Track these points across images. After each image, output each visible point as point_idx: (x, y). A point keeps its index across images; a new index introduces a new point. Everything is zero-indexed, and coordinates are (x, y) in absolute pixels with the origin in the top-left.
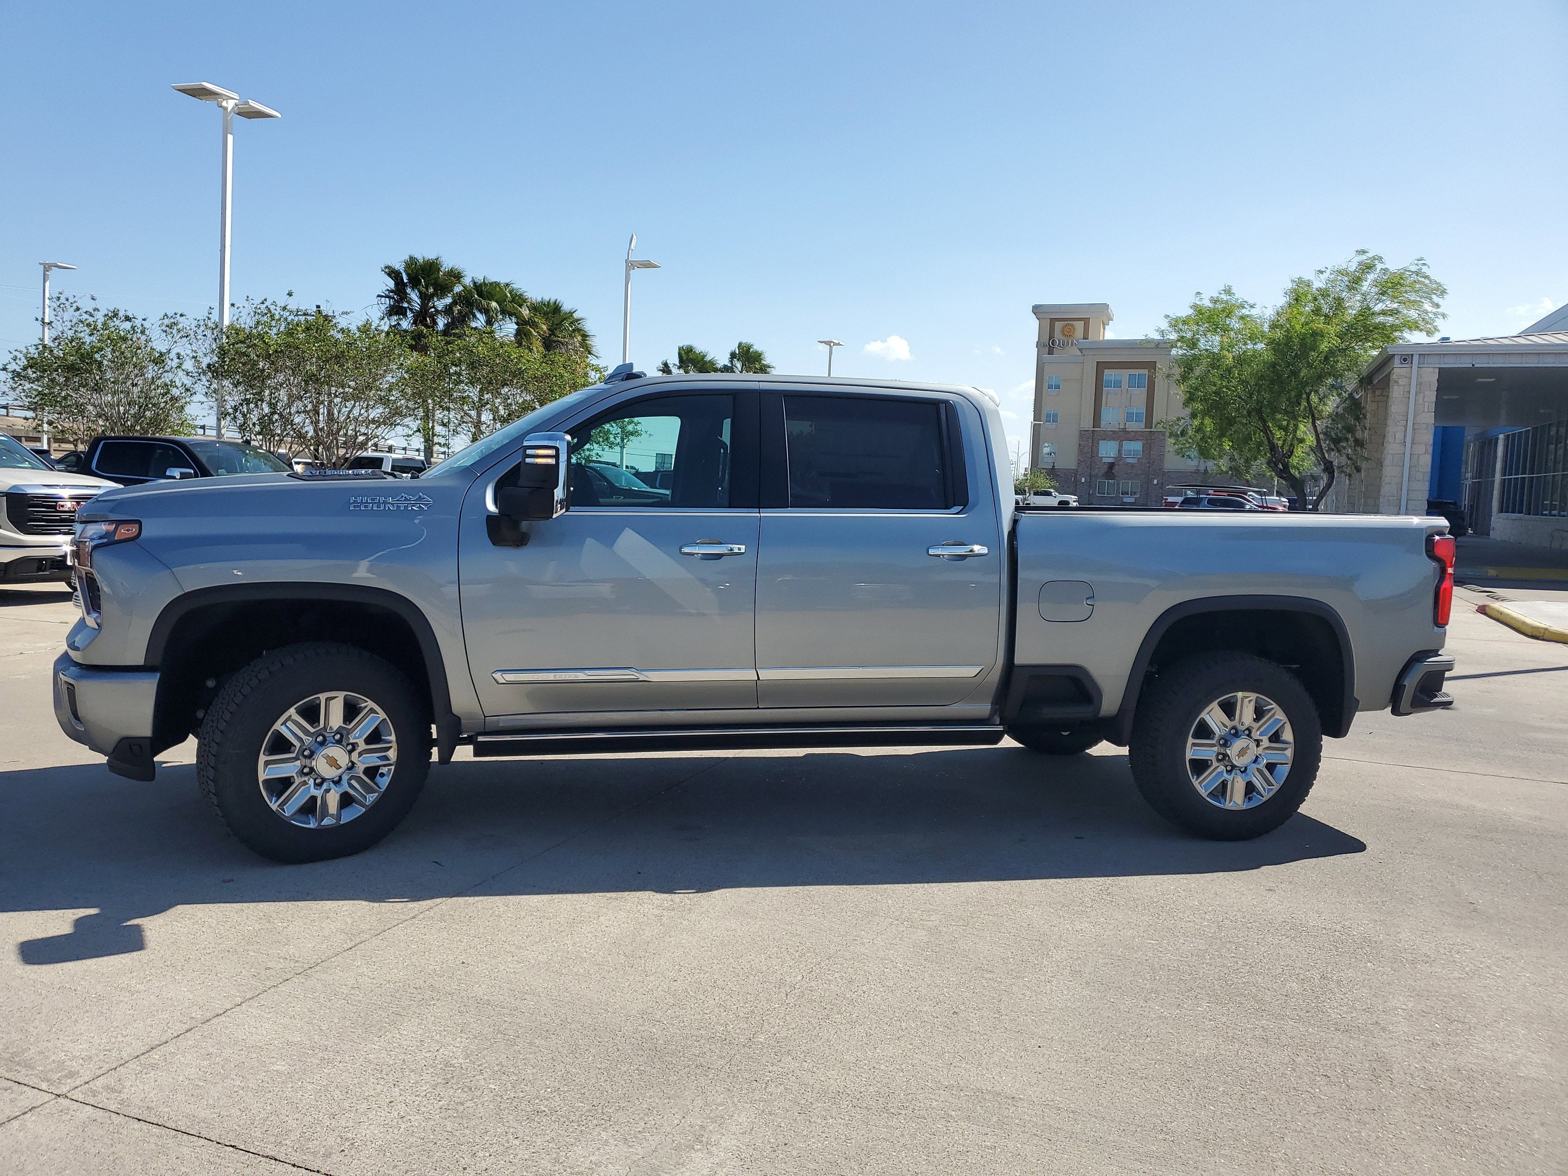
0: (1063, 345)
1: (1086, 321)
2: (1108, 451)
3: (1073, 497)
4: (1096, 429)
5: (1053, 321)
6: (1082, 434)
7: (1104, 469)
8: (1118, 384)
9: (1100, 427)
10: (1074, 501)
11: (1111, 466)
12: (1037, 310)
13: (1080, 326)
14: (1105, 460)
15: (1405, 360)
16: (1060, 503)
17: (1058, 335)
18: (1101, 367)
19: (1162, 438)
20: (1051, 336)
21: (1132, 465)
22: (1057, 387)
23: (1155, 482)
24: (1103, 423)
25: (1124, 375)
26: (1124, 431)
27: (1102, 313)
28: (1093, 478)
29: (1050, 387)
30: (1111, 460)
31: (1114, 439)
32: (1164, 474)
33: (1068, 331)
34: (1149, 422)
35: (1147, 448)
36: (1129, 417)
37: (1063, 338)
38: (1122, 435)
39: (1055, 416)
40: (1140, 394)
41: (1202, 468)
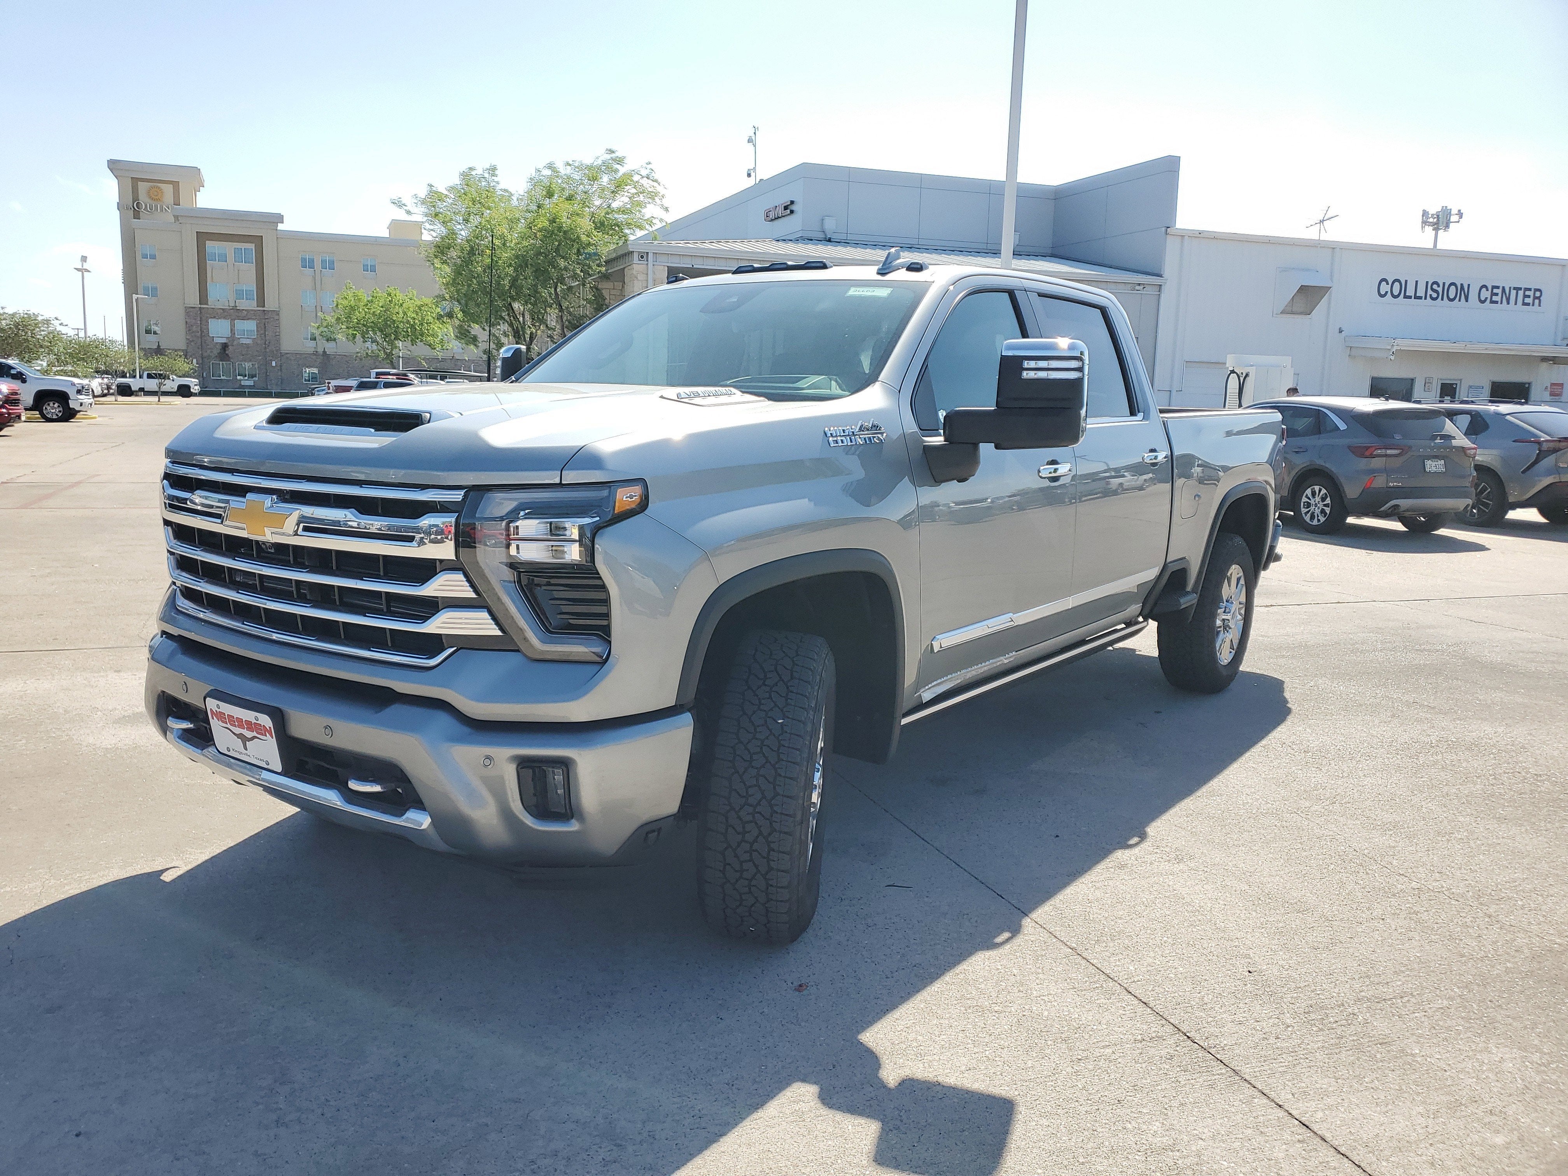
0: (151, 210)
1: (176, 185)
2: (219, 330)
3: (193, 380)
4: (202, 306)
5: (135, 181)
6: (188, 310)
7: (216, 352)
8: (223, 258)
9: (207, 304)
10: (195, 385)
11: (225, 346)
12: (114, 166)
13: (168, 190)
14: (216, 340)
15: (642, 257)
16: (181, 387)
17: (143, 198)
18: (202, 238)
19: (276, 317)
20: (135, 198)
21: (247, 346)
22: (153, 257)
23: (274, 364)
24: (211, 299)
25: (229, 248)
26: (235, 308)
27: (194, 176)
28: (205, 360)
29: (145, 256)
30: (224, 341)
31: (225, 318)
32: (282, 356)
33: (156, 196)
34: (261, 301)
35: (263, 327)
36: (239, 294)
37: (150, 201)
38: (233, 314)
39: (155, 289)
40: (249, 271)
41: (320, 350)
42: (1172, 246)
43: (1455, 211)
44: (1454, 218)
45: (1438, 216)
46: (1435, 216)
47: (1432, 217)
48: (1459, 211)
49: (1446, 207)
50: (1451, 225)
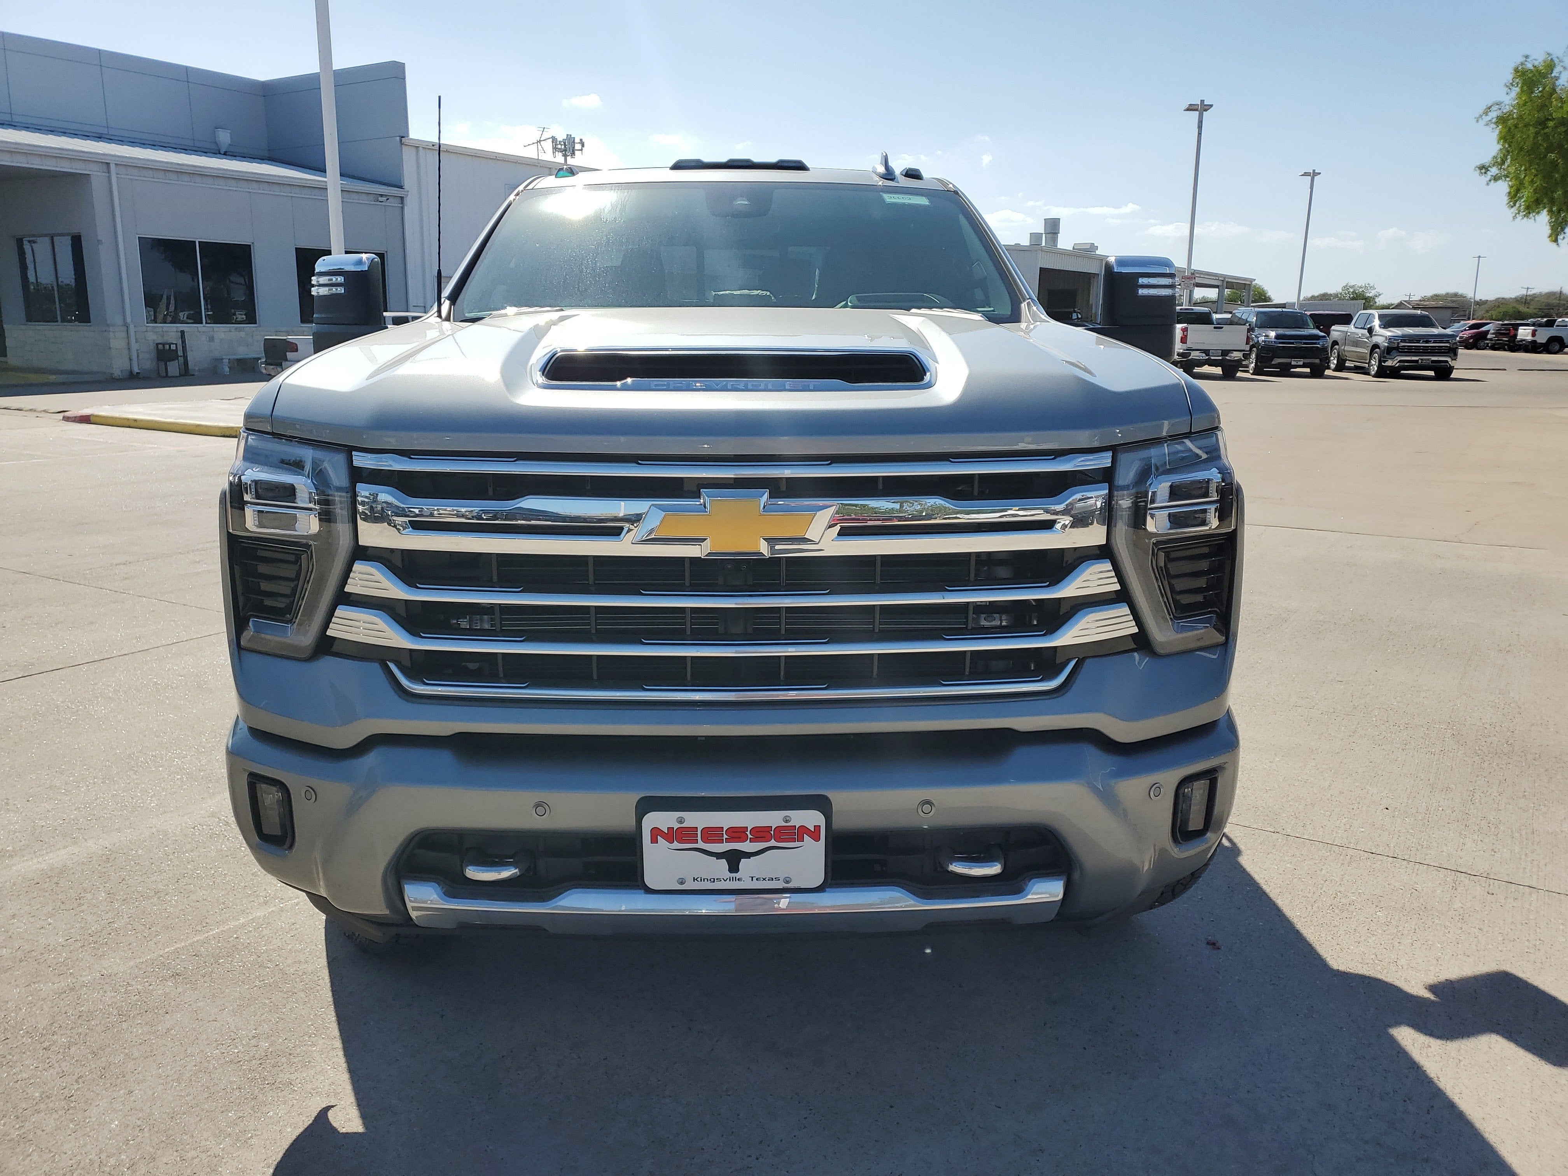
42: (408, 156)
43: (577, 140)
44: (578, 147)
45: (565, 143)
46: (562, 143)
47: (560, 144)
48: (581, 140)
49: (571, 135)
50: (576, 152)
